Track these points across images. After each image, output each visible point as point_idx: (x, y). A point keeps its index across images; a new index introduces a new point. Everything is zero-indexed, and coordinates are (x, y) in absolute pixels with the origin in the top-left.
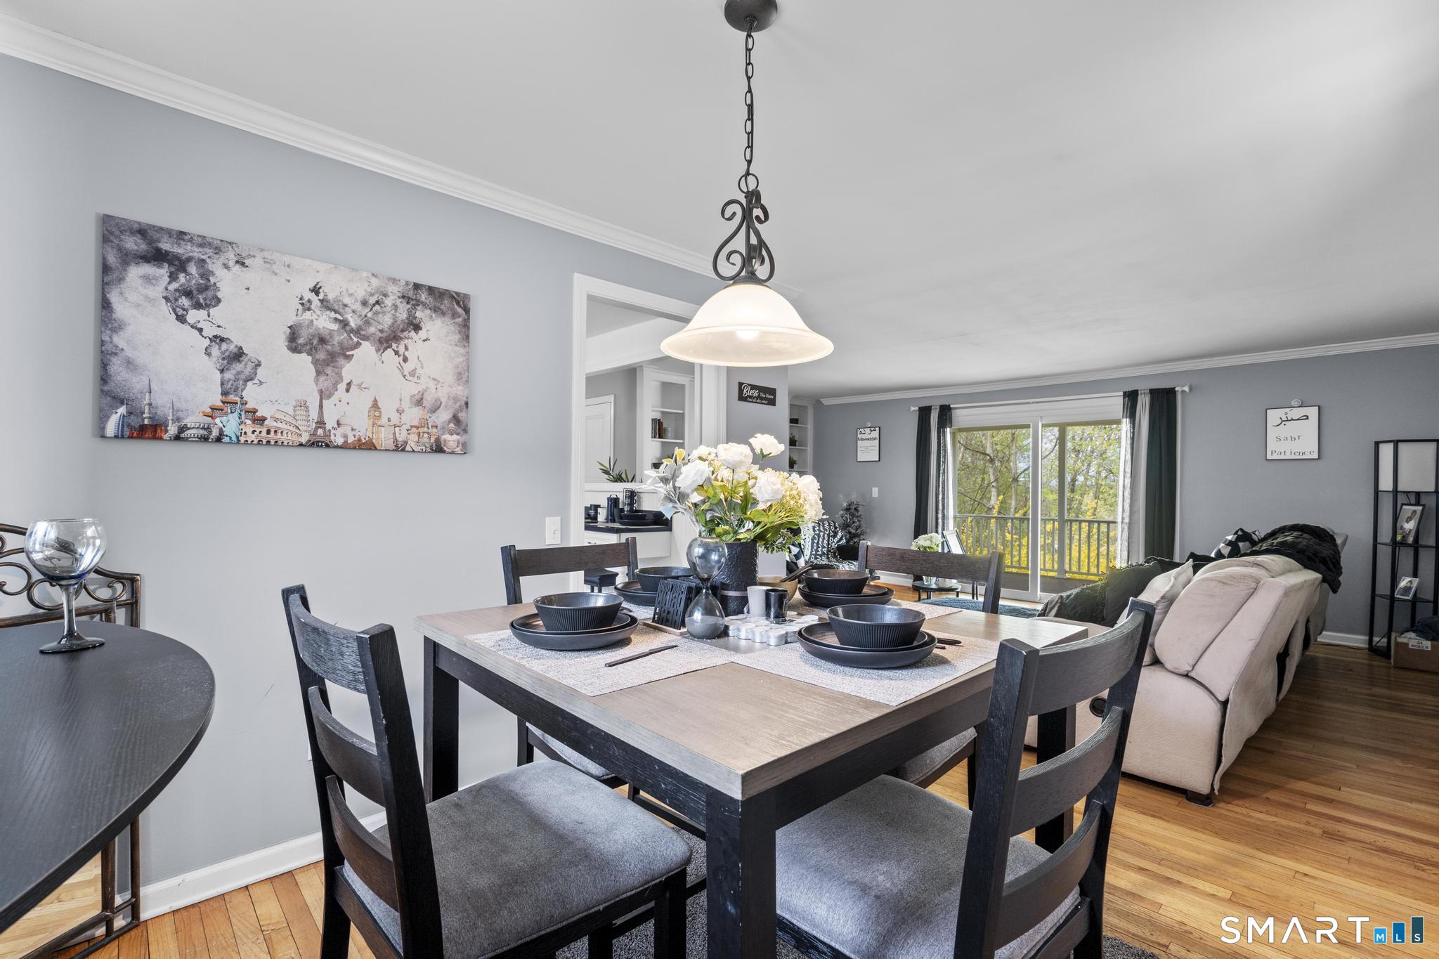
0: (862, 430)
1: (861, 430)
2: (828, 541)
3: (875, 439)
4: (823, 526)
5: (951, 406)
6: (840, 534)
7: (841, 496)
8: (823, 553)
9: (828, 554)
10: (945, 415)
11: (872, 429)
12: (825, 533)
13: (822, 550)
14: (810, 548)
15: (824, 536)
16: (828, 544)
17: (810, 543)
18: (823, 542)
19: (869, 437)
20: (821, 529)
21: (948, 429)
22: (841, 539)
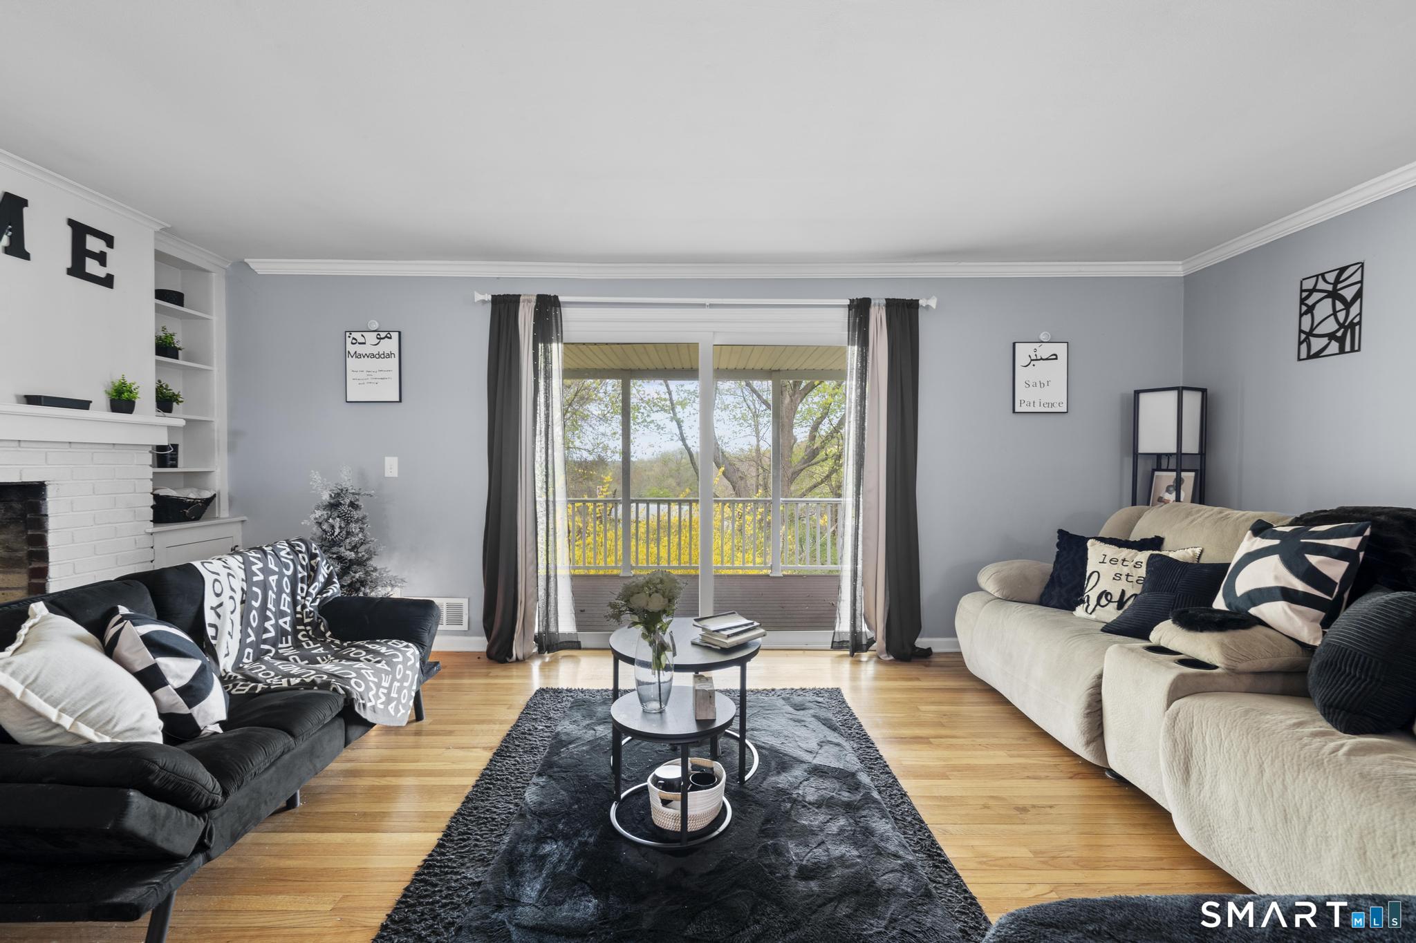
0: (357, 336)
1: (354, 335)
2: (293, 594)
3: (389, 355)
4: (277, 556)
5: (561, 299)
6: (324, 572)
7: (317, 476)
8: (282, 633)
9: (296, 632)
10: (549, 315)
11: (383, 335)
12: (281, 575)
13: (276, 626)
14: (238, 627)
15: (279, 582)
16: (294, 603)
17: (237, 617)
18: (277, 602)
19: (375, 350)
20: (272, 566)
21: (554, 345)
22: (329, 582)
